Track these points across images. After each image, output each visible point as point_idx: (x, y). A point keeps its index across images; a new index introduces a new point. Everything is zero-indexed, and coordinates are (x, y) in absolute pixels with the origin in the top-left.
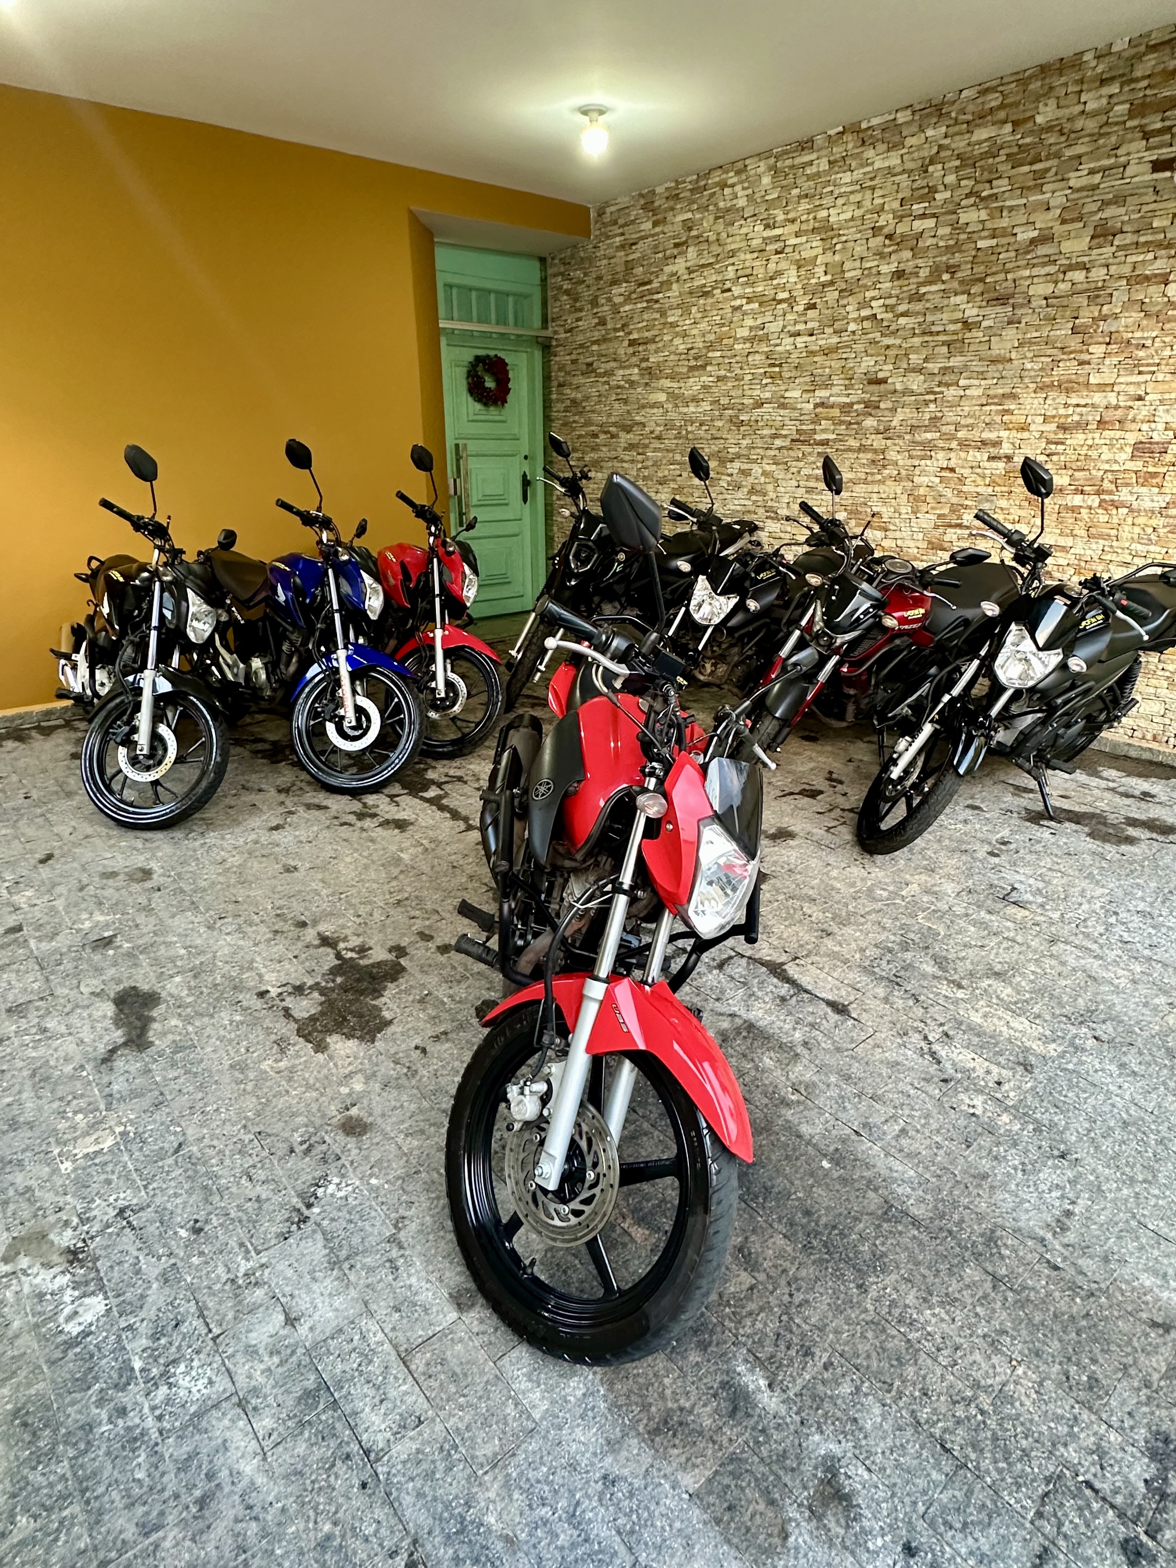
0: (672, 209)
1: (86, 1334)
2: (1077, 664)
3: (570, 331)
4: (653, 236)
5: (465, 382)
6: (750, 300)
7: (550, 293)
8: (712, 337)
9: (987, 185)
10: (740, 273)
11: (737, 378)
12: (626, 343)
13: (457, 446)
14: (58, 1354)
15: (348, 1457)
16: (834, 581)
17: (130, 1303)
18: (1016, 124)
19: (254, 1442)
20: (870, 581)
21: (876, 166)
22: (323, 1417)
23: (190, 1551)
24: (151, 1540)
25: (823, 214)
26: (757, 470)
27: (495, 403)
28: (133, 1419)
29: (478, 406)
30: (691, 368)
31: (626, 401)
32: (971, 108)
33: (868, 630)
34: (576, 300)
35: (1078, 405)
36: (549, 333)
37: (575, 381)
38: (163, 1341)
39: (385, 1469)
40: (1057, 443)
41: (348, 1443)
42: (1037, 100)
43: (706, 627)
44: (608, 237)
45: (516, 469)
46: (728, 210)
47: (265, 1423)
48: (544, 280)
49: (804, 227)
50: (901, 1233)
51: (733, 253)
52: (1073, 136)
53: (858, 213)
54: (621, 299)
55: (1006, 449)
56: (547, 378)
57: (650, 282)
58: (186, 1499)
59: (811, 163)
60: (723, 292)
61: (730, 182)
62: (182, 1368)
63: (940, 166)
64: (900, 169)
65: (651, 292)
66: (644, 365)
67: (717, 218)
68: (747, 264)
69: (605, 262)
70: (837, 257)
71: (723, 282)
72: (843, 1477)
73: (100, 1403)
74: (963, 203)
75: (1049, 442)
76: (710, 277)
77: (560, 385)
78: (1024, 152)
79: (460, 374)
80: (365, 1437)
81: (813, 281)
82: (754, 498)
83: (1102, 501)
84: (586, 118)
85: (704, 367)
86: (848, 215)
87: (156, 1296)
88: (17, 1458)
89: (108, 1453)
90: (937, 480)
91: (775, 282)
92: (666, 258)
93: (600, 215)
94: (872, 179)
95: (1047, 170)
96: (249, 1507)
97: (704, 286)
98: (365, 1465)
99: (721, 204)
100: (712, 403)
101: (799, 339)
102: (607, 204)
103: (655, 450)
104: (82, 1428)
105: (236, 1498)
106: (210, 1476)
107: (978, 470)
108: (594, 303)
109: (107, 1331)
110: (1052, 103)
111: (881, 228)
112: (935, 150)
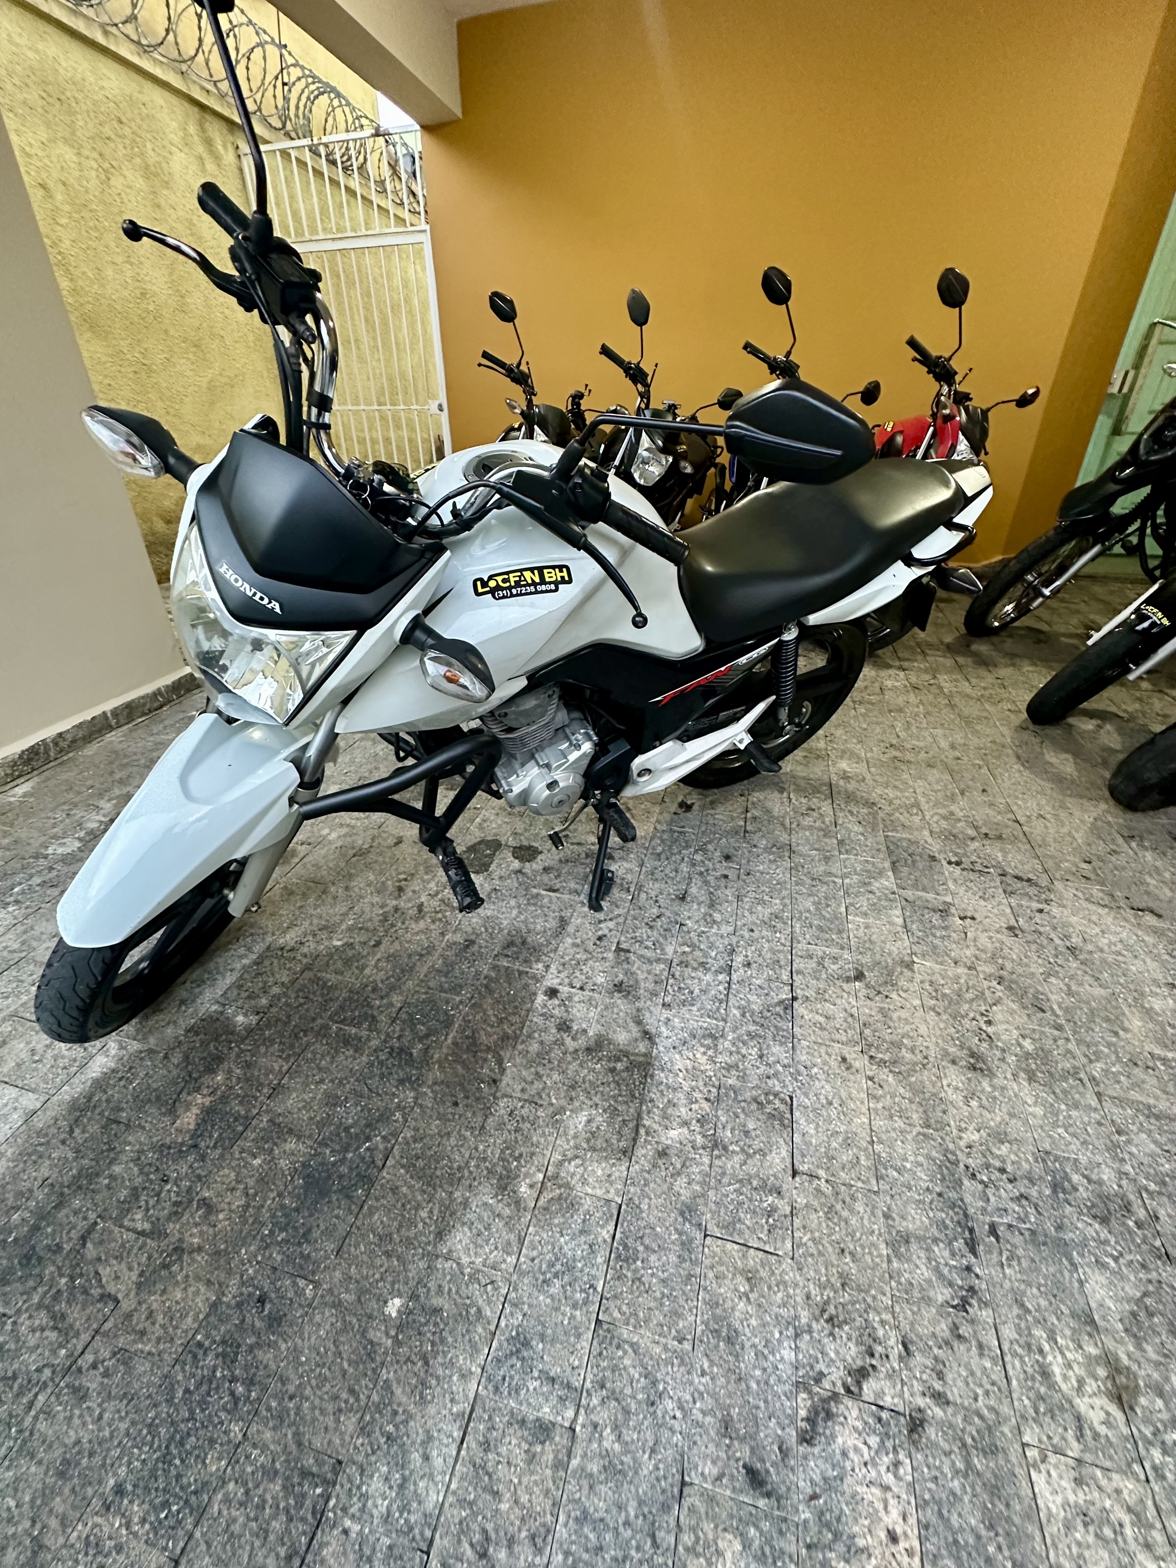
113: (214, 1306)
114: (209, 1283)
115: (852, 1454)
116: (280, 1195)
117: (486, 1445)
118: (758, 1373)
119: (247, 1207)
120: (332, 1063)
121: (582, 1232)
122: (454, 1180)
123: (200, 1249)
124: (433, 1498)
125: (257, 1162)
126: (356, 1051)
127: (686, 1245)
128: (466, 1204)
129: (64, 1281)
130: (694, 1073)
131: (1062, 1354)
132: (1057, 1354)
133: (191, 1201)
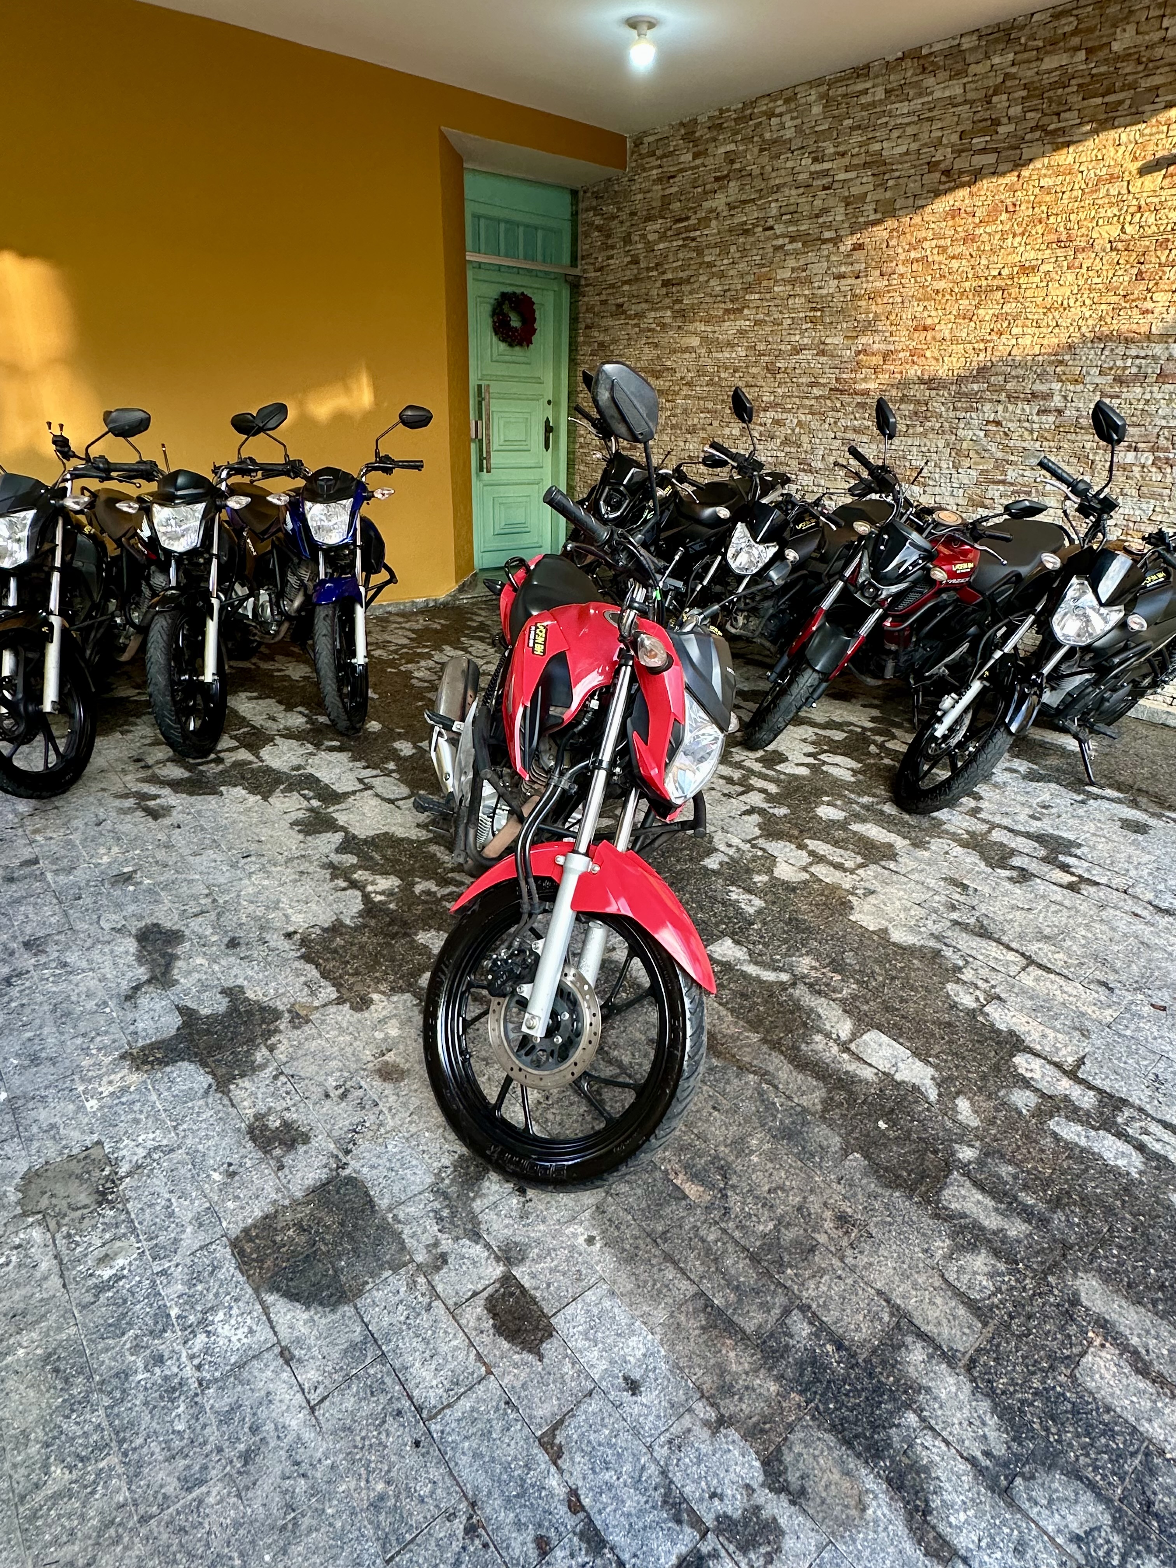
0: (715, 140)
1: (118, 1278)
2: (1137, 622)
3: (601, 269)
4: (692, 168)
5: (490, 321)
6: (793, 240)
7: (581, 229)
8: (750, 278)
9: (1055, 118)
10: (783, 210)
11: (775, 323)
12: (659, 284)
13: (480, 386)
14: (89, 1298)
15: (399, 1413)
16: (883, 530)
17: (164, 1247)
18: (1090, 51)
19: (299, 1396)
20: (920, 530)
21: (937, 95)
22: (372, 1371)
23: (235, 1507)
24: (194, 1495)
25: (877, 146)
26: (791, 420)
27: (520, 344)
28: (171, 1367)
29: (503, 346)
30: (727, 312)
31: (656, 346)
32: (1042, 33)
33: (915, 583)
34: (608, 236)
35: (1137, 357)
36: (577, 271)
37: (604, 323)
38: (199, 1287)
39: (439, 1427)
40: (1112, 397)
41: (398, 1399)
42: (1115, 26)
43: (741, 578)
44: (644, 170)
45: (541, 413)
46: (775, 141)
47: (310, 1375)
48: (575, 214)
49: (855, 161)
50: (964, 1197)
51: (778, 189)
52: (1151, 65)
53: (914, 146)
54: (656, 236)
55: (1057, 401)
56: (574, 320)
57: (687, 218)
58: (228, 1452)
59: (865, 92)
60: (765, 230)
61: (778, 111)
62: (220, 1315)
63: (1005, 97)
64: (960, 100)
65: (688, 229)
66: (677, 307)
67: (761, 150)
68: (792, 201)
69: (640, 196)
70: (888, 195)
71: (766, 219)
72: (919, 1448)
73: (136, 1349)
74: (1028, 137)
75: (1103, 394)
76: (753, 214)
77: (588, 327)
78: (1097, 81)
79: (487, 309)
80: (416, 1393)
81: (861, 220)
82: (787, 449)
83: (1156, 458)
84: (634, 33)
85: (740, 310)
86: (903, 149)
87: (190, 1239)
88: (49, 1406)
89: (146, 1403)
90: (982, 434)
91: (821, 220)
92: (705, 192)
93: (636, 146)
94: (930, 110)
95: (1121, 102)
96: (298, 1464)
97: (745, 223)
98: (417, 1422)
99: (767, 136)
100: (748, 348)
101: (843, 282)
102: (646, 134)
103: (686, 397)
104: (117, 1375)
105: (282, 1453)
106: (254, 1430)
107: (1026, 425)
108: (627, 240)
109: (140, 1275)
110: (1131, 29)
111: (938, 163)
112: (1000, 80)
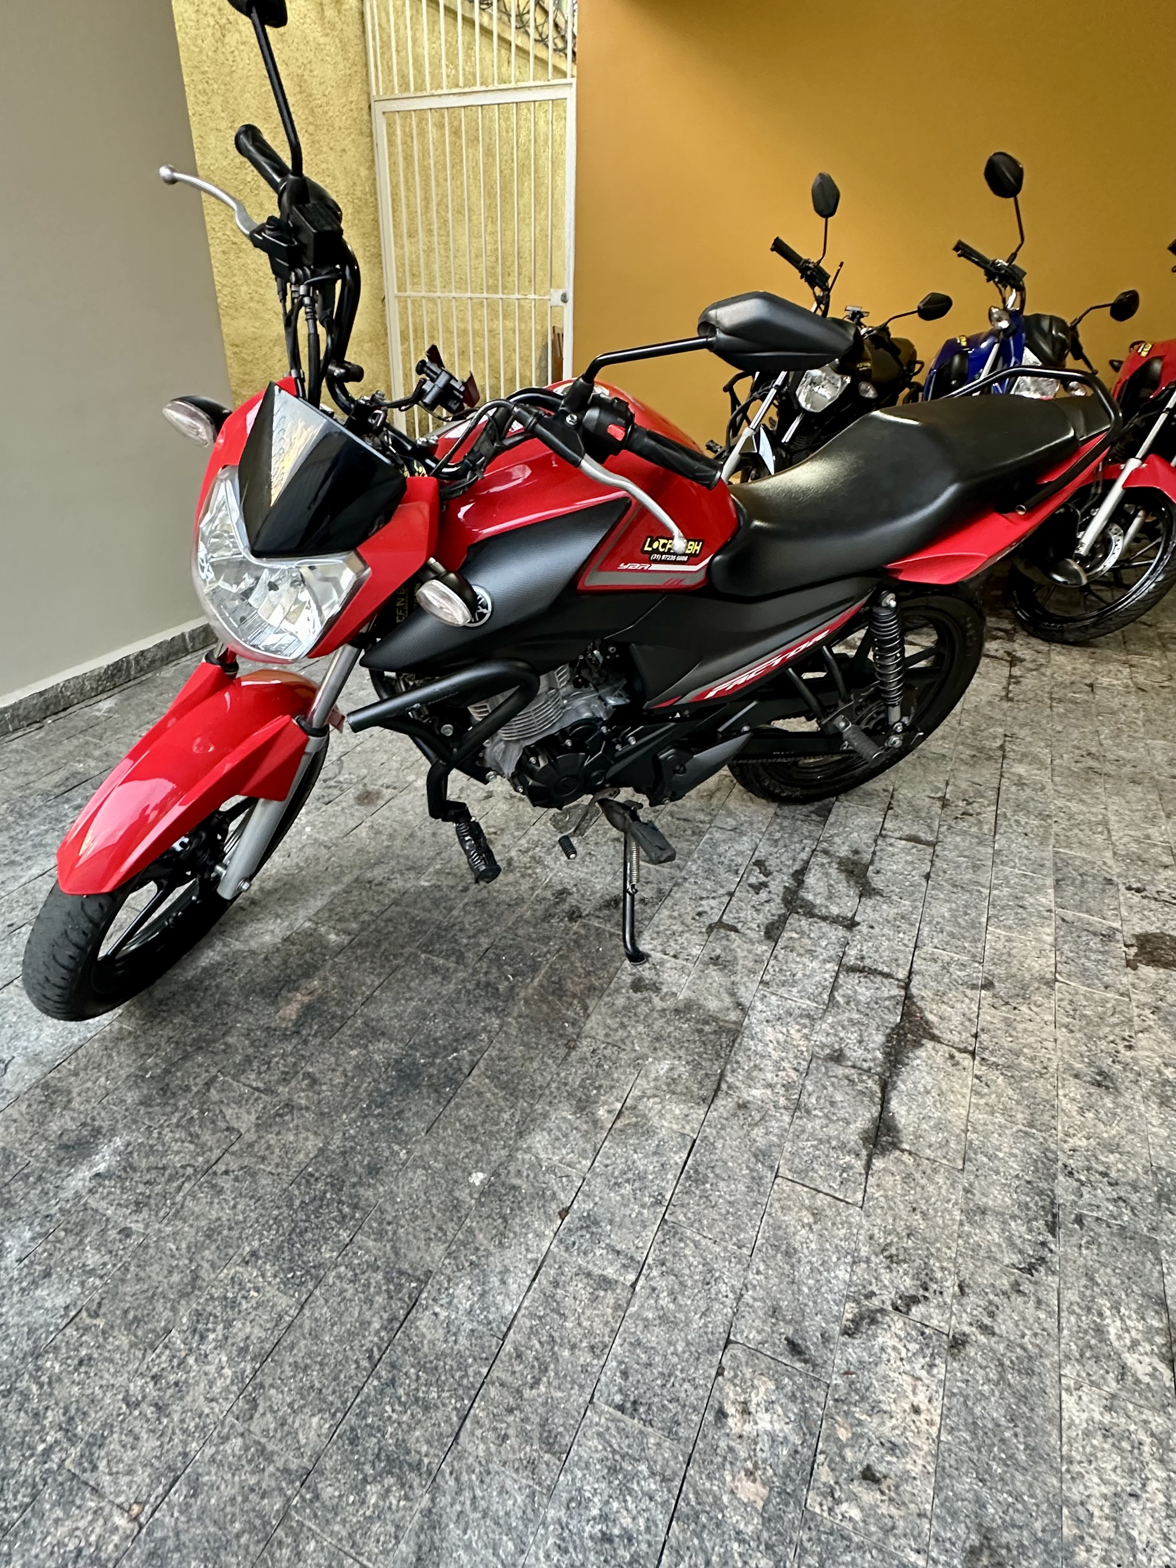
113: (321, 1151)
114: (315, 1133)
115: (889, 1351)
116: (374, 1080)
117: (556, 1284)
118: (811, 1282)
119: (346, 1085)
120: (420, 985)
121: (655, 1153)
122: (534, 1094)
123: (307, 1109)
124: (509, 1309)
125: (354, 1053)
126: (444, 978)
127: (758, 1180)
128: (545, 1115)
129: (195, 1111)
130: (784, 1046)
131: (1122, 1319)
132: (1117, 1320)
133: (297, 1073)
